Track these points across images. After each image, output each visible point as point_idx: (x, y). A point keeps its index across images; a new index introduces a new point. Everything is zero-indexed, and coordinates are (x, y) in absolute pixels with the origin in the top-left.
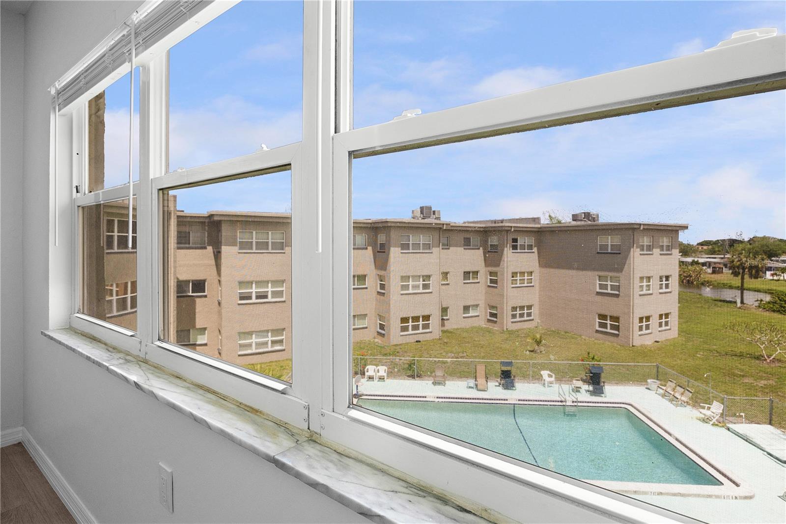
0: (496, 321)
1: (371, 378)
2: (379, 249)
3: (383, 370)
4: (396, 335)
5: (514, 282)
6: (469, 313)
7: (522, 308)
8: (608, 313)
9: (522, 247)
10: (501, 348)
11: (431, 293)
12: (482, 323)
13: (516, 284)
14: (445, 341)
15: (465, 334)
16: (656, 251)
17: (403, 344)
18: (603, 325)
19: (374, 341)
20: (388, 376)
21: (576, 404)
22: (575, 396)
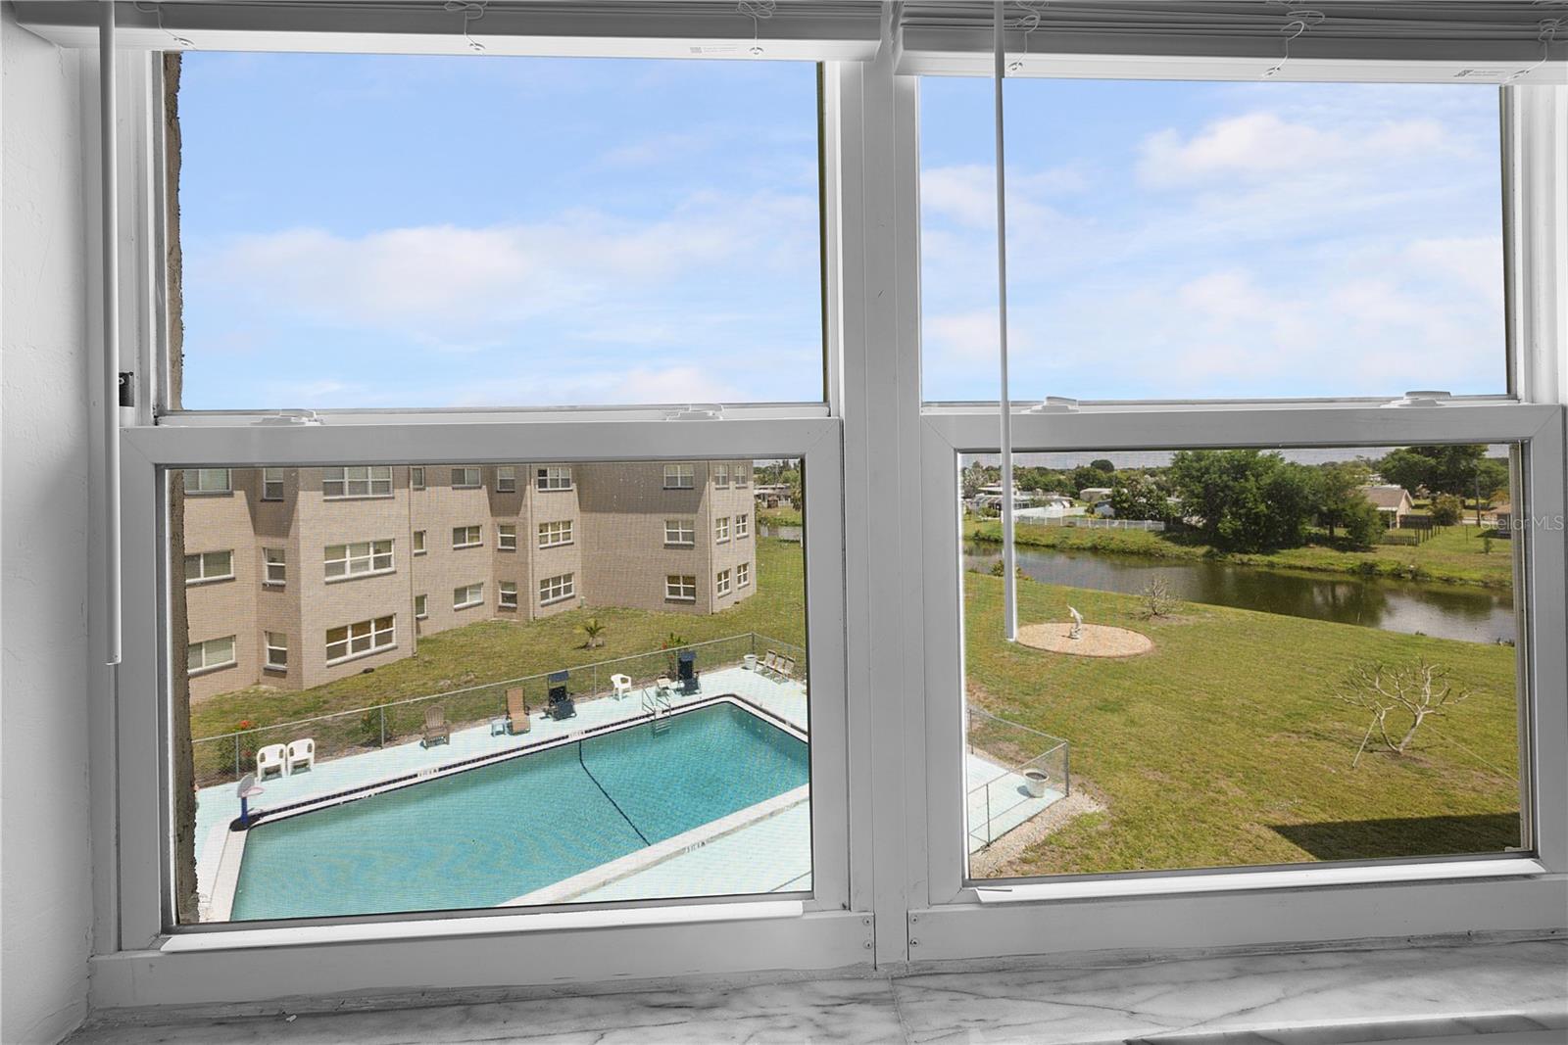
0: (516, 608)
1: (273, 772)
2: (265, 492)
3: (302, 748)
4: (315, 668)
5: (544, 540)
6: (465, 601)
7: (557, 580)
8: (681, 574)
9: (555, 483)
10: (533, 652)
11: (395, 572)
12: (489, 614)
13: (547, 542)
14: (427, 659)
15: (462, 640)
16: (732, 484)
17: (334, 682)
18: (674, 591)
19: (256, 691)
20: (317, 759)
21: (668, 714)
22: (666, 702)
